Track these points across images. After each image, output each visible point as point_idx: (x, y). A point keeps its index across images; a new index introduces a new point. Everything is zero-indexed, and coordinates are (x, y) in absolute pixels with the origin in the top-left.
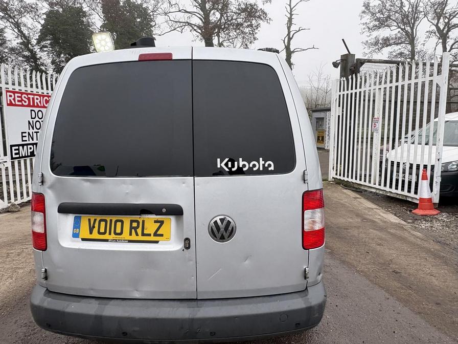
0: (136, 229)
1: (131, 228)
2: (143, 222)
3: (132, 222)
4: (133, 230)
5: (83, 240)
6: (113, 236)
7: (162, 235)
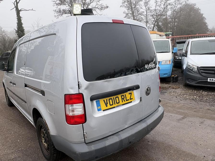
0: (123, 99)
1: (122, 99)
2: (125, 95)
3: (122, 96)
4: (123, 100)
5: (104, 111)
6: (116, 105)
7: (132, 99)
